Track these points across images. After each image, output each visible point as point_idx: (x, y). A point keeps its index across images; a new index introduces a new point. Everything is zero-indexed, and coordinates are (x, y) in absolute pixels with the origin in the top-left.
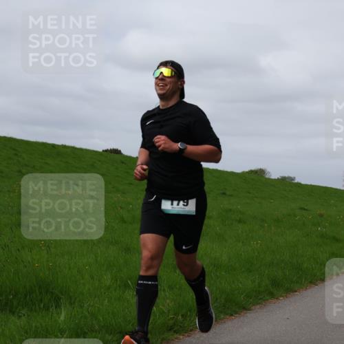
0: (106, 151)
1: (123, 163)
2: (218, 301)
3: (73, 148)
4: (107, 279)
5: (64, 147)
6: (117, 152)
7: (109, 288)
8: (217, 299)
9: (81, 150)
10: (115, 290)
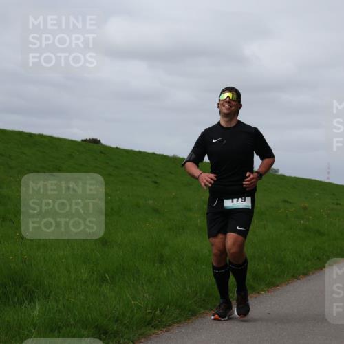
0: (85, 141)
1: (101, 152)
2: (199, 294)
3: (51, 138)
4: (84, 273)
5: (41, 136)
6: (95, 142)
7: (85, 282)
8: (197, 294)
9: (59, 139)
10: (92, 284)
